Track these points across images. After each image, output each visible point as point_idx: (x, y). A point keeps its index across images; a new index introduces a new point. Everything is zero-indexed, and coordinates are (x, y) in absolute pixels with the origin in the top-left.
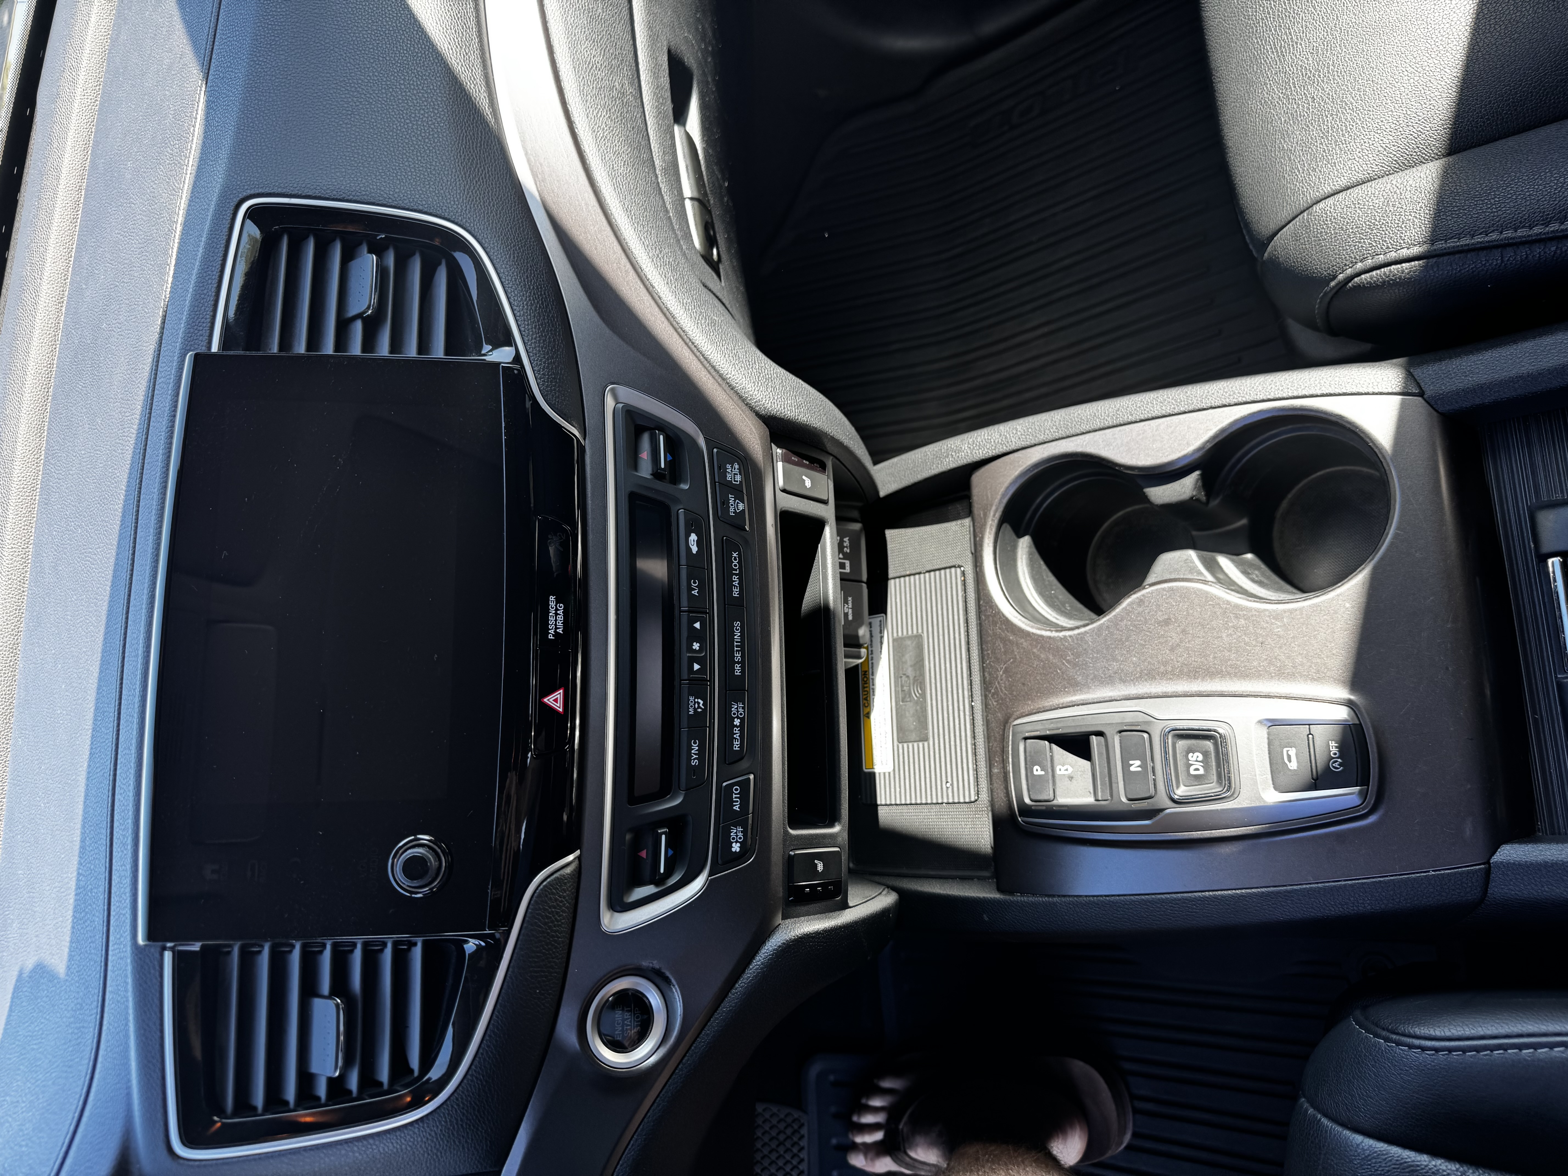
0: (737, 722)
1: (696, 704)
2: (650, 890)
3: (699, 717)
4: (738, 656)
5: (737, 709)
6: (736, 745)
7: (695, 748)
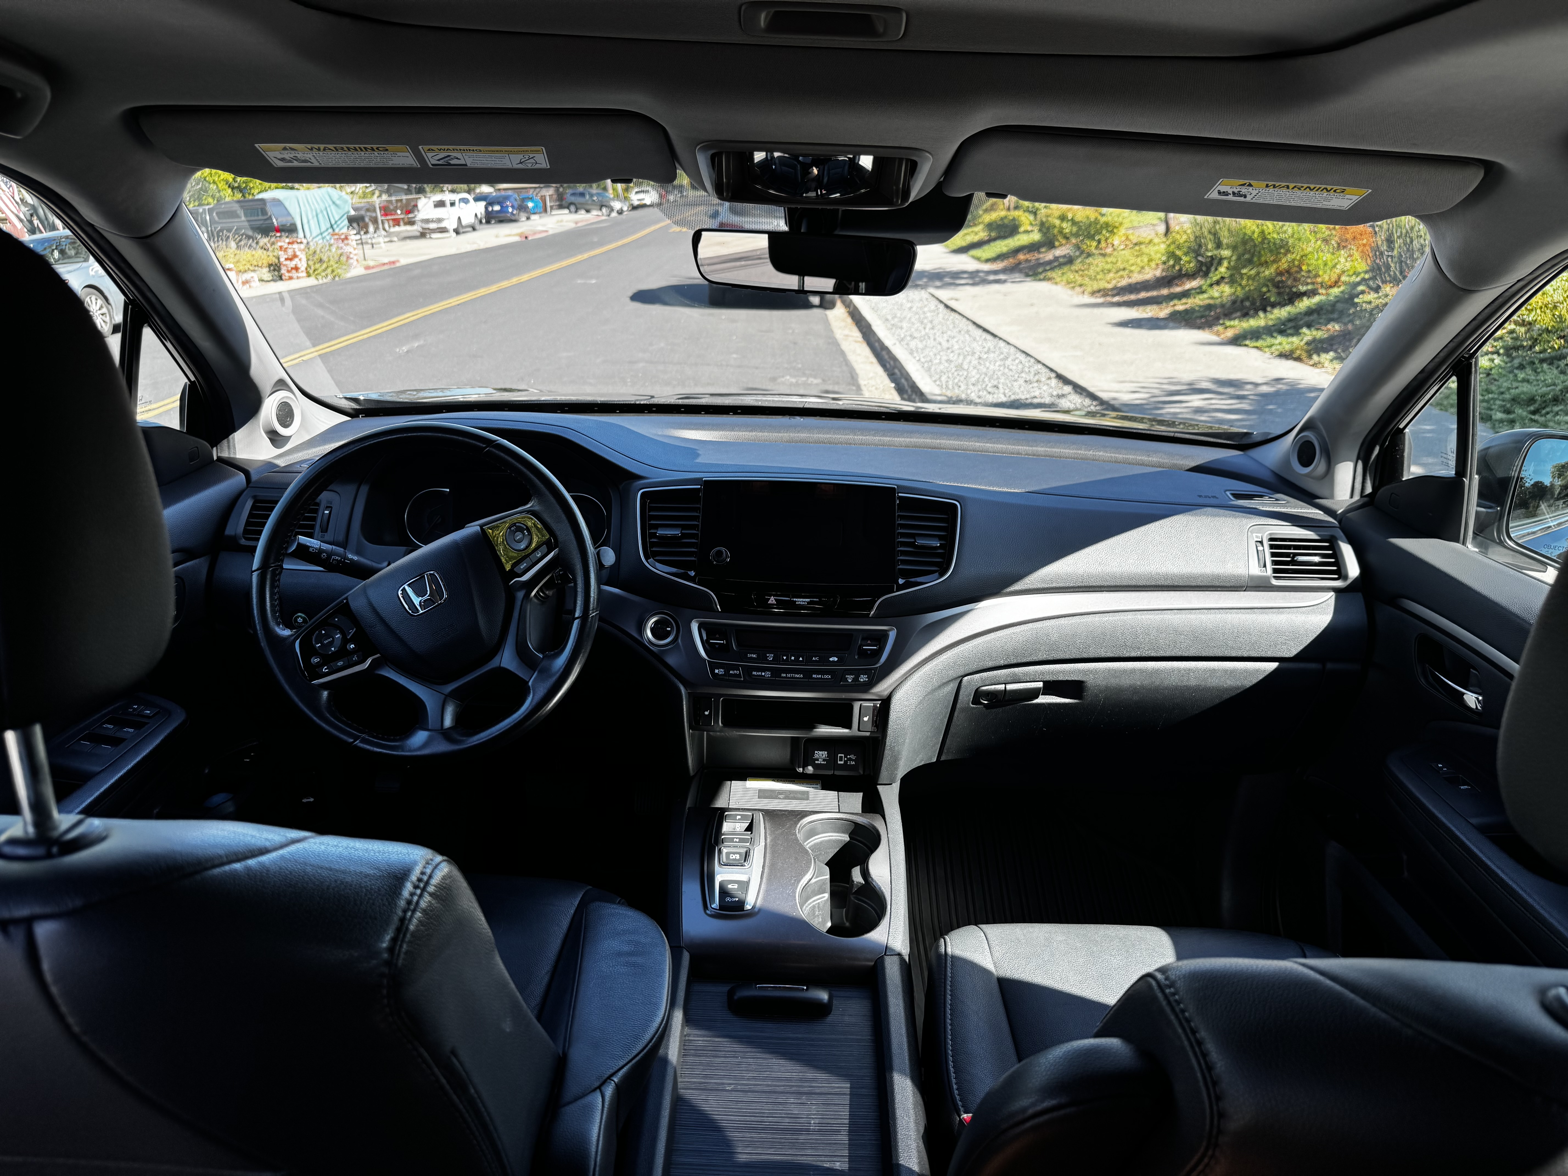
0: (763, 674)
1: (770, 657)
2: (705, 638)
3: (765, 659)
4: (789, 675)
5: (768, 674)
6: (754, 673)
7: (754, 656)
